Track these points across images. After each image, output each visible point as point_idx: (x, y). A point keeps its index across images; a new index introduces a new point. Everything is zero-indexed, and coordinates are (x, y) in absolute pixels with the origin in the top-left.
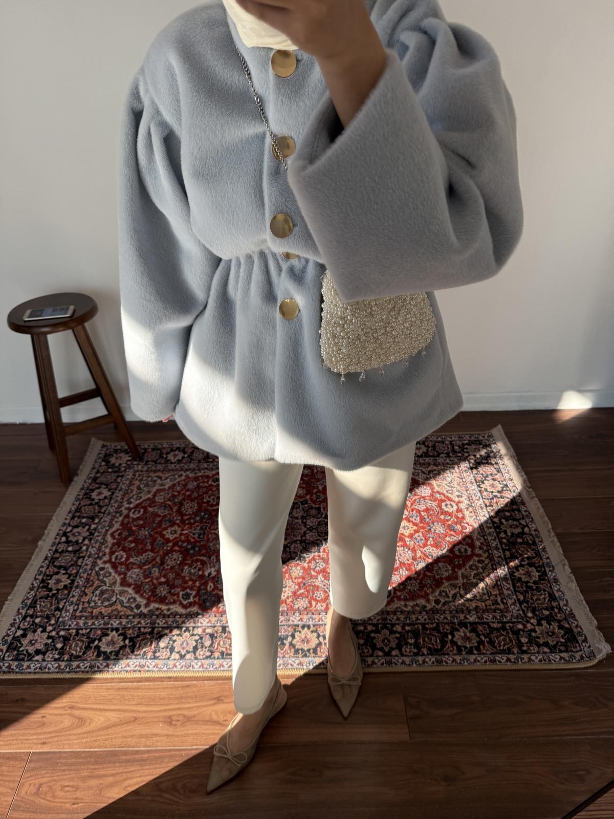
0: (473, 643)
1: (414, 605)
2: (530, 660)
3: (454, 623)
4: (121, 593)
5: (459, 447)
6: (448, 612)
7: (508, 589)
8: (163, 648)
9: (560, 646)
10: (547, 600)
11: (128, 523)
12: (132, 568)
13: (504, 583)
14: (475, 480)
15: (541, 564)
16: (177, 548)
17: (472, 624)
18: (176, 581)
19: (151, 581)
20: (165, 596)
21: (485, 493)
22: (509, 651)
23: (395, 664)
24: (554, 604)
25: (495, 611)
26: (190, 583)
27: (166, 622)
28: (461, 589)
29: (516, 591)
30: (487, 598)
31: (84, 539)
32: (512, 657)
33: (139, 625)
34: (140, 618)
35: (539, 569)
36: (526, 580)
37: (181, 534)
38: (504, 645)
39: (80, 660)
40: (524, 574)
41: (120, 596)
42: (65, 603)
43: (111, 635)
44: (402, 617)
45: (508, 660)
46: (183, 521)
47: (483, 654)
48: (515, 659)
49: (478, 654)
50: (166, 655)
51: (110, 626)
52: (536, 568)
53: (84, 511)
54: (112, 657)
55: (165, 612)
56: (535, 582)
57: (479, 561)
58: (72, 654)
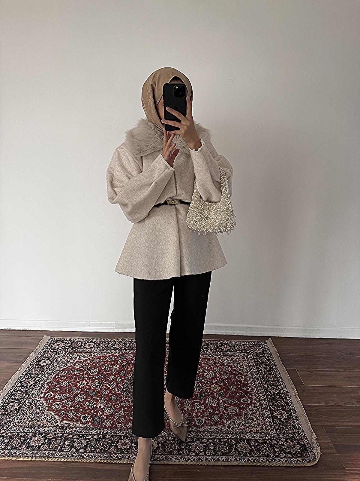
0: (248, 450)
1: (216, 429)
2: (280, 460)
3: (238, 439)
4: (47, 415)
5: (248, 348)
6: (234, 433)
7: (270, 422)
8: (67, 445)
9: (297, 454)
10: (291, 429)
11: (58, 378)
12: (56, 401)
13: (267, 418)
14: (256, 365)
15: (289, 409)
16: (83, 392)
17: (247, 440)
18: (80, 410)
19: (65, 409)
20: (72, 417)
21: (261, 372)
22: (268, 456)
23: (201, 460)
24: (295, 431)
25: (261, 433)
26: (88, 411)
27: (71, 431)
28: (243, 421)
29: (274, 423)
30: (258, 426)
31: (31, 385)
32: (269, 459)
33: (55, 432)
34: (56, 428)
35: (287, 412)
36: (280, 417)
37: (87, 385)
38: (265, 452)
39: (17, 450)
40: (279, 414)
41: (47, 416)
42: (14, 418)
43: (37, 437)
44: (208, 435)
45: (267, 460)
46: (89, 379)
47: (253, 456)
48: (271, 460)
49: (250, 456)
50: (68, 449)
51: (38, 432)
52: (286, 411)
53: (33, 371)
54: (36, 449)
55: (71, 425)
56: (285, 419)
57: (254, 407)
58: (13, 446)
